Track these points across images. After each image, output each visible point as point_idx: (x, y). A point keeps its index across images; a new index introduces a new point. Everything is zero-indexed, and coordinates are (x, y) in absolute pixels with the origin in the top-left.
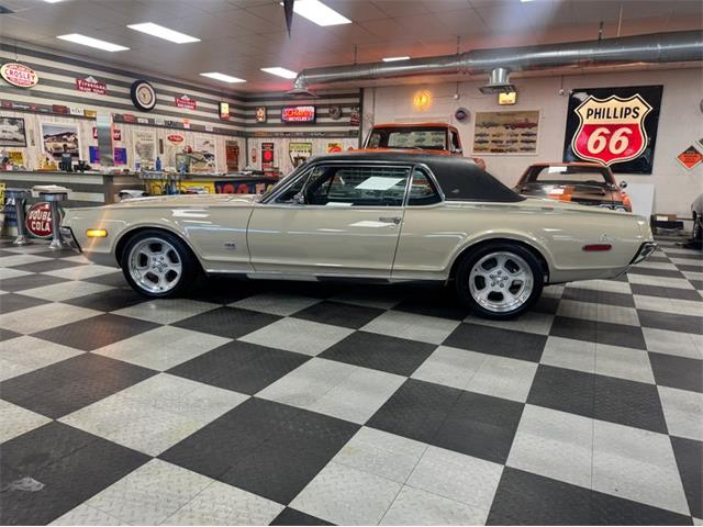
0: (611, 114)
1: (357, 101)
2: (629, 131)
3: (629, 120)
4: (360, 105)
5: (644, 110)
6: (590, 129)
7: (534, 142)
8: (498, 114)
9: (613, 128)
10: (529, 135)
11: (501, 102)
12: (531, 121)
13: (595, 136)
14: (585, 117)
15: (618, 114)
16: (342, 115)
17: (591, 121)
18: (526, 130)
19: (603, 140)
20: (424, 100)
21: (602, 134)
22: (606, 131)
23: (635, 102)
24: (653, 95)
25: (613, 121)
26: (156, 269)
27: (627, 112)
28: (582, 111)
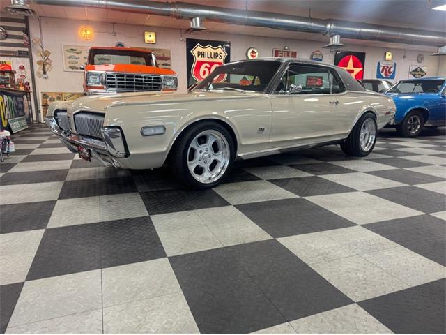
0: (209, 56)
1: (23, 25)
3: (218, 60)
4: (27, 31)
5: (224, 55)
6: (200, 64)
9: (212, 64)
10: (166, 65)
11: (146, 41)
12: (166, 56)
13: (203, 69)
14: (197, 56)
15: (213, 56)
16: (7, 36)
17: (200, 59)
18: (164, 62)
19: (207, 70)
20: (88, 33)
21: (206, 67)
22: (208, 66)
23: (219, 50)
25: (211, 60)
26: (202, 161)
27: (216, 55)
28: (194, 52)
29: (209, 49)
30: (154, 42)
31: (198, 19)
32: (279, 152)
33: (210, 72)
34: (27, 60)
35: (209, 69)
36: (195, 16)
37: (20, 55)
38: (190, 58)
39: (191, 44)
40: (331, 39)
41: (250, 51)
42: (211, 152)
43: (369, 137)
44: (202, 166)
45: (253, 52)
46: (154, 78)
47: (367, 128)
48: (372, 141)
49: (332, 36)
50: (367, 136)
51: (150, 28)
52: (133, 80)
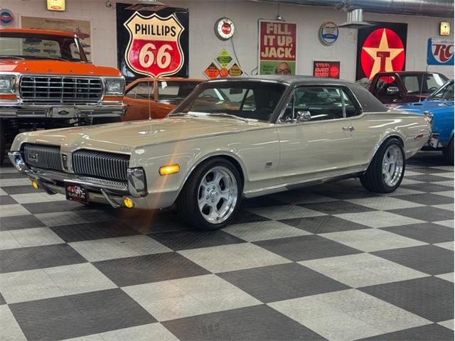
0: (155, 32)
3: (168, 38)
5: (179, 29)
7: (89, 53)
8: (48, 21)
9: (159, 44)
11: (49, 8)
12: (83, 31)
13: (144, 51)
14: (134, 31)
15: (160, 32)
17: (140, 36)
19: (151, 54)
21: (150, 49)
22: (153, 47)
24: (184, 19)
25: (157, 38)
26: (210, 200)
27: (166, 30)
28: (130, 25)
29: (155, 21)
30: (63, 9)
32: (286, 189)
33: (155, 57)
35: (155, 53)
38: (123, 37)
40: (349, 15)
41: (221, 23)
42: (218, 190)
43: (395, 169)
45: (226, 25)
47: (392, 157)
48: (398, 173)
49: (351, 11)
50: (393, 167)
52: (60, 85)
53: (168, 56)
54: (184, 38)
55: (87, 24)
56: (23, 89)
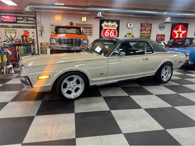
0: (110, 26)
1: (34, 16)
2: (114, 31)
3: (113, 28)
4: (35, 18)
5: (117, 26)
6: (105, 30)
7: (92, 33)
8: (82, 24)
9: (110, 30)
10: (90, 31)
11: (82, 21)
12: (91, 27)
13: (106, 32)
14: (104, 27)
15: (111, 27)
16: (28, 20)
17: (106, 28)
18: (90, 30)
20: (59, 18)
21: (108, 31)
22: (109, 31)
23: (115, 24)
24: (118, 22)
25: (110, 28)
26: (71, 88)
27: (113, 26)
28: (103, 25)
29: (110, 24)
30: (86, 21)
31: (100, 13)
33: (109, 33)
34: (35, 29)
35: (109, 32)
36: (99, 11)
37: (32, 27)
38: (101, 28)
39: (102, 21)
41: (129, 24)
42: (75, 84)
44: (70, 90)
45: (130, 24)
46: (78, 40)
49: (166, 18)
51: (84, 15)
52: (69, 41)
53: (113, 33)
54: (118, 28)
55: (92, 25)
56: (59, 42)
